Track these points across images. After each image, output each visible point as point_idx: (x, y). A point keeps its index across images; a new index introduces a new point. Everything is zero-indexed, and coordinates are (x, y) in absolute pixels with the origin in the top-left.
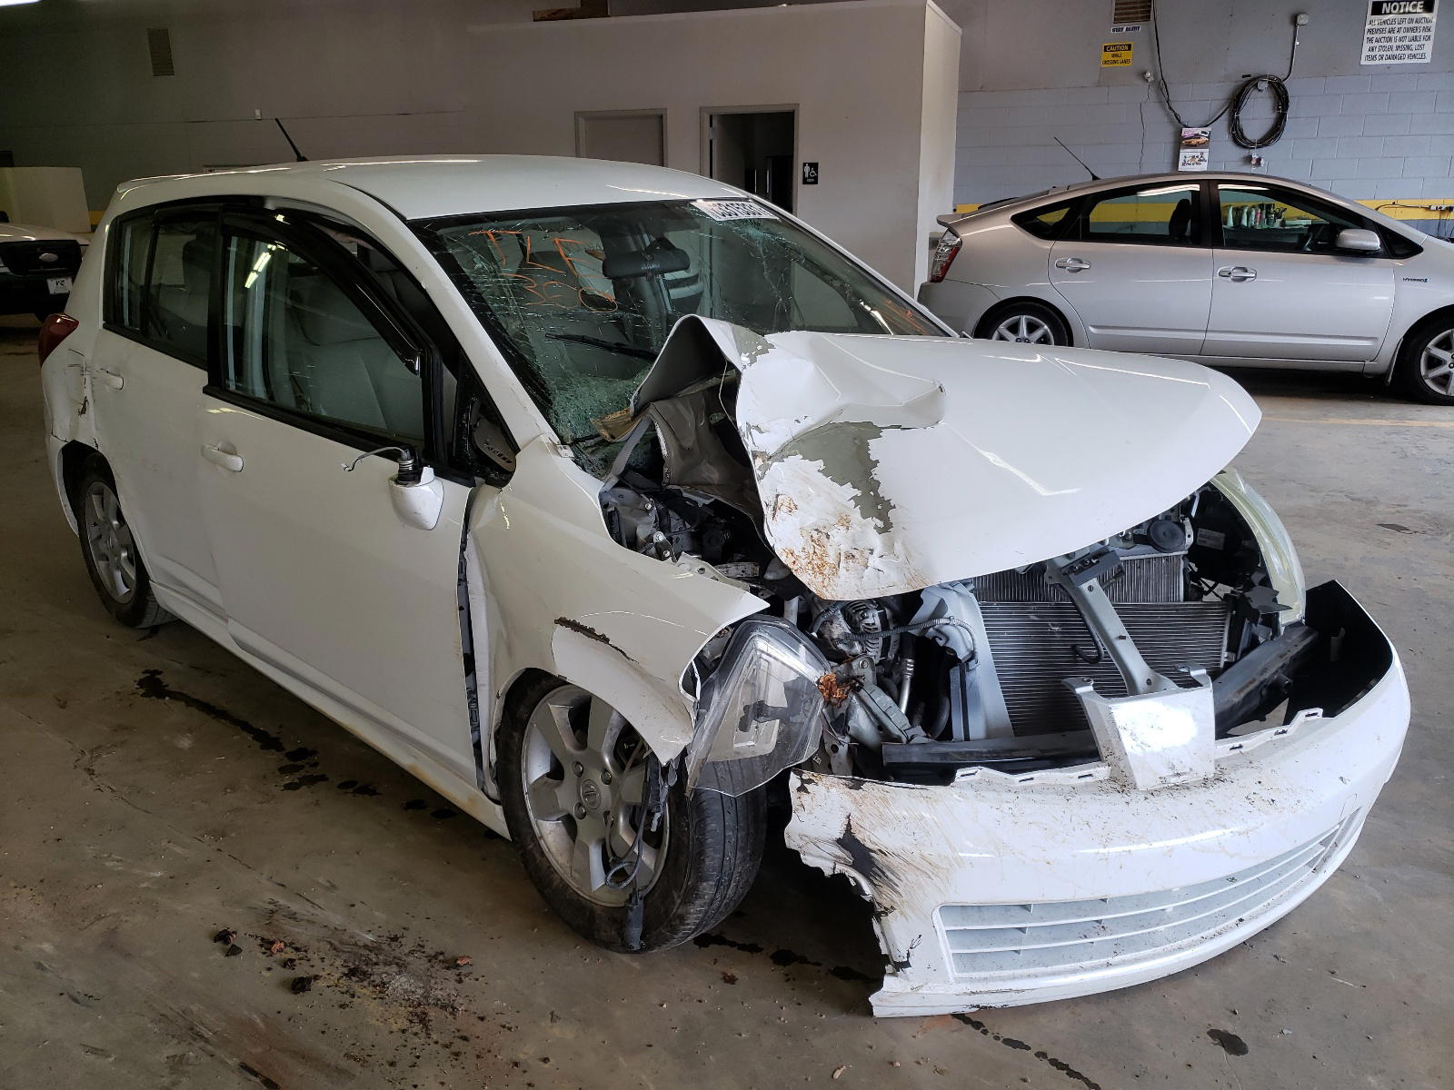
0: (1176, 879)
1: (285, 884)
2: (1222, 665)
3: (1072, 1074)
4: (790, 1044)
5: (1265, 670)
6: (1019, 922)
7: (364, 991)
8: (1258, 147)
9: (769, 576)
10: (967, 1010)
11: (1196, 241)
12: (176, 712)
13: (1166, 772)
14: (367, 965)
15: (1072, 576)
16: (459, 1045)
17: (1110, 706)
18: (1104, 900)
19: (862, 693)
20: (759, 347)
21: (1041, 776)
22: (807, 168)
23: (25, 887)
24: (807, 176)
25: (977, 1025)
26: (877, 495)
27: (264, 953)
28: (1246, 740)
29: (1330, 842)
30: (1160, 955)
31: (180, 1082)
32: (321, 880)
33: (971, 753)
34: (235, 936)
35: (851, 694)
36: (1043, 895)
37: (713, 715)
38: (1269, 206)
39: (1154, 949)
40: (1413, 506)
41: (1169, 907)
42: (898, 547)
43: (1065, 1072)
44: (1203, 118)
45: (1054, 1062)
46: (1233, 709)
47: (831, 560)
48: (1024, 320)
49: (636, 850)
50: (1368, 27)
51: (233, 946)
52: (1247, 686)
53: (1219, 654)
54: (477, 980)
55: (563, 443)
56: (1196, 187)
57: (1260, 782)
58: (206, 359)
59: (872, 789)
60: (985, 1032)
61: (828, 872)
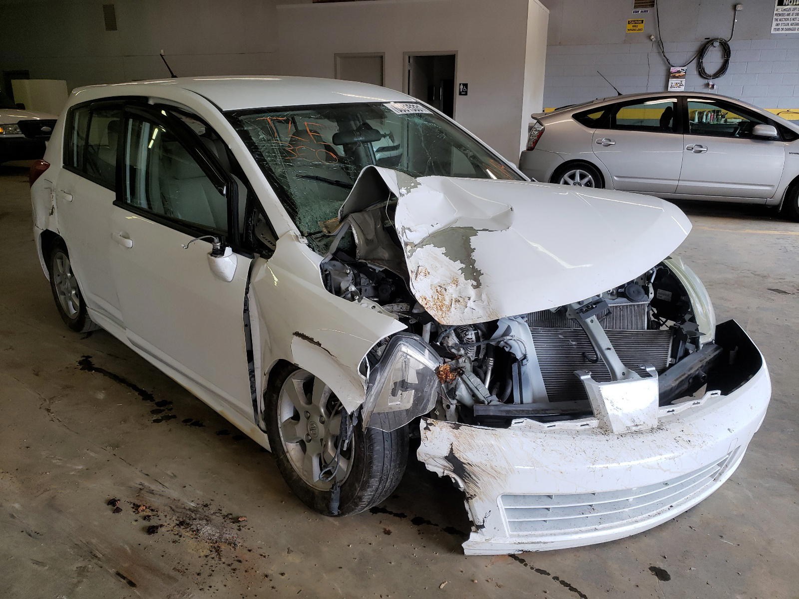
0: (634, 483)
1: (149, 474)
2: (667, 366)
3: (572, 589)
4: (418, 569)
5: (691, 369)
6: (546, 505)
7: (187, 534)
8: (713, 78)
9: (415, 311)
10: (516, 553)
11: (675, 130)
12: (98, 379)
13: (630, 424)
14: (190, 519)
15: (581, 314)
16: (236, 565)
17: (599, 386)
18: (594, 494)
19: (464, 376)
20: (412, 184)
21: (559, 425)
22: (462, 87)
23: (8, 473)
24: (461, 91)
25: (522, 561)
26: (474, 267)
27: (134, 512)
28: (676, 407)
29: (723, 464)
30: (624, 525)
31: (82, 581)
32: (169, 473)
33: (523, 411)
34: (119, 502)
35: (458, 377)
36: (559, 490)
37: (377, 386)
38: (718, 112)
39: (621, 521)
40: (788, 279)
41: (631, 499)
42: (484, 296)
43: (568, 588)
44: (682, 62)
45: (563, 583)
46: (672, 390)
47: (447, 302)
48: (578, 172)
49: (336, 459)
50: (775, 12)
51: (117, 507)
52: (680, 377)
53: (667, 359)
54: (249, 529)
55: (302, 234)
56: (675, 100)
57: (682, 431)
58: (115, 184)
59: (465, 429)
60: (526, 565)
61: (440, 475)
